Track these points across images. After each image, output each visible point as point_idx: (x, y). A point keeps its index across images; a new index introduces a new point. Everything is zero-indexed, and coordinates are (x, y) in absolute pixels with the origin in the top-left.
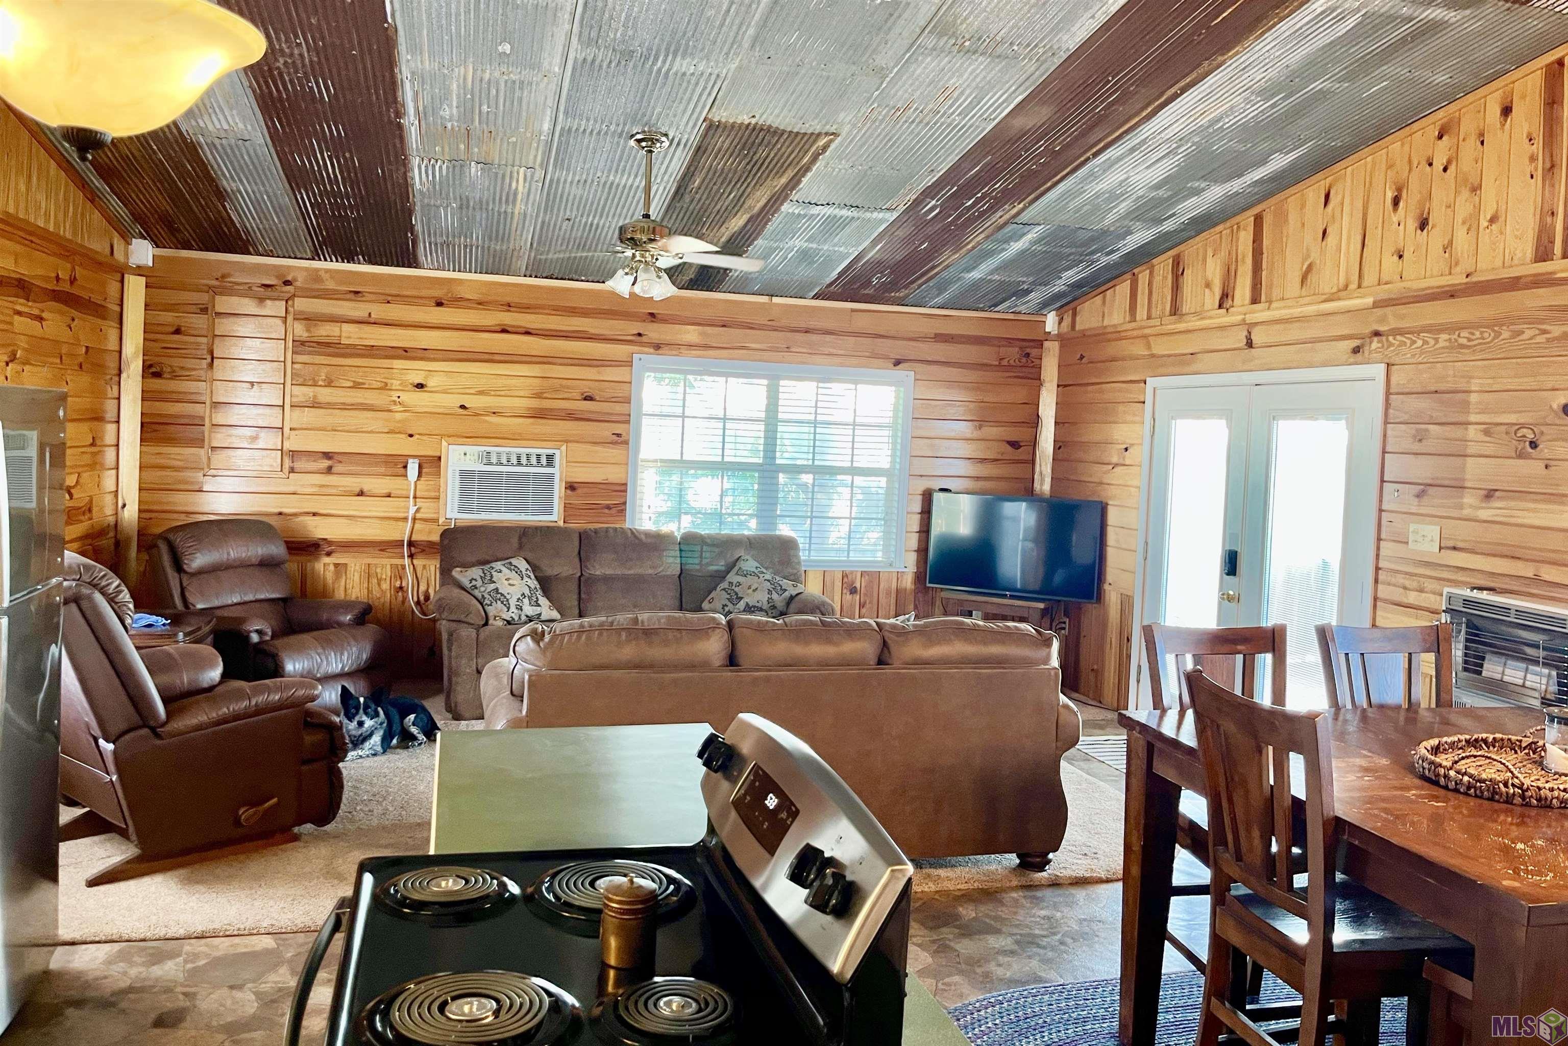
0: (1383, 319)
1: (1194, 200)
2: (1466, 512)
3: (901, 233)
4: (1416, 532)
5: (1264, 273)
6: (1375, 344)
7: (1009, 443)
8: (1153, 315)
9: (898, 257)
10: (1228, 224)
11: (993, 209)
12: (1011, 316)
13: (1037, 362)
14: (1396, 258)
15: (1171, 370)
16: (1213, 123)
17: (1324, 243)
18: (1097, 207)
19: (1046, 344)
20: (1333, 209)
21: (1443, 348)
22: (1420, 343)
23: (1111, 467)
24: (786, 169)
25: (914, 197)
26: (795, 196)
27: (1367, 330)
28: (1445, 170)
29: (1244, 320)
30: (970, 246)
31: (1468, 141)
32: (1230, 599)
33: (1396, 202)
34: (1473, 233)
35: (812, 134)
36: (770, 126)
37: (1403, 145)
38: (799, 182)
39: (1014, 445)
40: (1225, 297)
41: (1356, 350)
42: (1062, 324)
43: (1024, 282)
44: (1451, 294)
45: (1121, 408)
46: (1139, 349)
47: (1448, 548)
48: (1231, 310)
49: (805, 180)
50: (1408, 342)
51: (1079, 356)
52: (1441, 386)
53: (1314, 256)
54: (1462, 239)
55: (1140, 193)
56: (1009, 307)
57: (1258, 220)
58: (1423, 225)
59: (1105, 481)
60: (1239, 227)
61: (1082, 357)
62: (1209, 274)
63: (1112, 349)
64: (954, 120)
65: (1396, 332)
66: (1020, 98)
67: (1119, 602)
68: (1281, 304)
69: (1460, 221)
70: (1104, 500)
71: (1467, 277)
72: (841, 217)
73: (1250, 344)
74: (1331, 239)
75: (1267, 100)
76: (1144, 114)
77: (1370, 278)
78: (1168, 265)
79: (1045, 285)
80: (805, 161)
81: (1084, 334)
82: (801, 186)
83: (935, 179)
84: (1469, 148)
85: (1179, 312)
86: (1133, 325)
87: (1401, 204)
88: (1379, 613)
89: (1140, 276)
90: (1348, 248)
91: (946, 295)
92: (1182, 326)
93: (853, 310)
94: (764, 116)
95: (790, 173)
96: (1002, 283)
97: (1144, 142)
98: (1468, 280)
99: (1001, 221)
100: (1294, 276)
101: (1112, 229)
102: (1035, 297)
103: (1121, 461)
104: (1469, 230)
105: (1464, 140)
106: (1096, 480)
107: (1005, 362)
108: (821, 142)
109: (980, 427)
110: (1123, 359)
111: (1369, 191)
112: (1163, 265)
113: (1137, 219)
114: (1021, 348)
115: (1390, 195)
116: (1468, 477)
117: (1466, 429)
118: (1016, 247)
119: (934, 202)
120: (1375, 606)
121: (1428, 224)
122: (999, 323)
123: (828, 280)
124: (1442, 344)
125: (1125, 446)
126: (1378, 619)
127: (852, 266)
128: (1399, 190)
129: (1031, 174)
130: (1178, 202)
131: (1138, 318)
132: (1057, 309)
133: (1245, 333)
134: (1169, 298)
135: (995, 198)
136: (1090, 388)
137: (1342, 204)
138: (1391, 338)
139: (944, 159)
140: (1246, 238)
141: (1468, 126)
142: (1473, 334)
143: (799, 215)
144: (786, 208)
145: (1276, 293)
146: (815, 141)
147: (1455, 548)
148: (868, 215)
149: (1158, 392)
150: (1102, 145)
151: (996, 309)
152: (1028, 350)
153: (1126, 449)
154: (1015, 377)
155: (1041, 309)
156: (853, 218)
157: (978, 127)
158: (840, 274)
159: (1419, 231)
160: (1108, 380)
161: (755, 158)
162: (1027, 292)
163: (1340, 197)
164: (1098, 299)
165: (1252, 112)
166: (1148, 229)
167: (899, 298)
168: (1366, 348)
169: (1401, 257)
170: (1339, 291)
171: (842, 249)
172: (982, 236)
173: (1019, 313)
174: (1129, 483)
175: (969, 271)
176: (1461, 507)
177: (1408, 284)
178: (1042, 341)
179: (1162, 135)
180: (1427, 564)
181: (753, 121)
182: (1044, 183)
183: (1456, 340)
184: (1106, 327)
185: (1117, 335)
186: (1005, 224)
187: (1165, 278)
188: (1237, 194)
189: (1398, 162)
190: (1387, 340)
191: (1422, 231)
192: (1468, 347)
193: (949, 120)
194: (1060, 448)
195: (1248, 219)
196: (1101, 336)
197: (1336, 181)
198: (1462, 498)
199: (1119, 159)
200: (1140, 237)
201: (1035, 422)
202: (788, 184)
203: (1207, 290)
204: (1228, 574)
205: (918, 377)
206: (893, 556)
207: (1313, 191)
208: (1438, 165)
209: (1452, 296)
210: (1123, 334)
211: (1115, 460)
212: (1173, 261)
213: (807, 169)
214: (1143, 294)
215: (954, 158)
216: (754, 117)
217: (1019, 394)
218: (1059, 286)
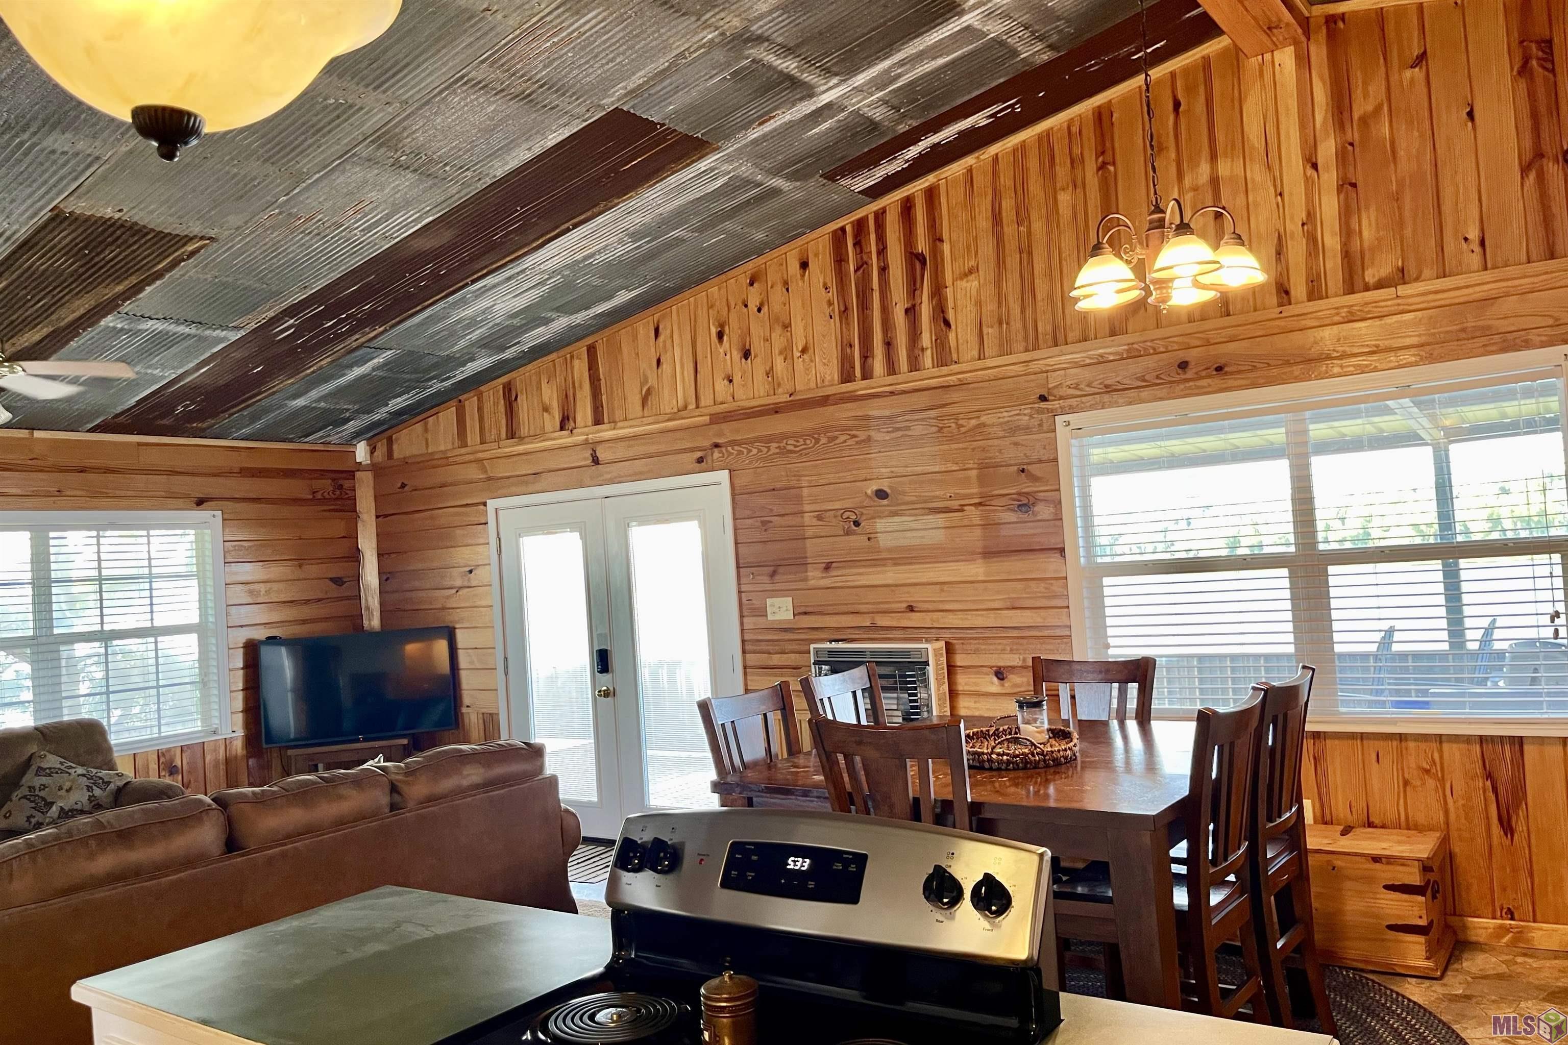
0: (720, 434)
1: (541, 329)
2: (812, 583)
3: (237, 355)
4: (773, 605)
5: (604, 397)
6: (716, 454)
7: (331, 579)
8: (488, 439)
9: (221, 382)
10: (562, 352)
11: (351, 332)
12: (321, 448)
13: (350, 494)
14: (726, 382)
15: (514, 489)
16: (586, 258)
17: (660, 370)
18: (453, 334)
19: (358, 474)
20: (664, 342)
21: (774, 454)
22: (755, 451)
23: (454, 591)
24: (131, 275)
25: (273, 314)
26: (127, 307)
27: (707, 443)
28: (759, 310)
29: (587, 440)
30: (309, 371)
31: (775, 288)
32: (607, 694)
33: (720, 335)
34: (789, 361)
35: (186, 236)
36: (136, 224)
37: (720, 289)
38: (141, 290)
39: (338, 581)
40: (565, 422)
41: (700, 460)
42: (376, 454)
43: (347, 410)
44: (776, 410)
45: (459, 532)
46: (473, 473)
47: (800, 614)
48: (575, 431)
49: (148, 289)
50: (745, 451)
51: (399, 485)
52: (778, 485)
53: (652, 381)
54: (780, 365)
55: (498, 321)
56: (321, 437)
57: (591, 350)
58: (746, 354)
59: (448, 605)
60: (572, 357)
61: (403, 486)
62: (546, 399)
63: (442, 474)
64: (356, 235)
65: (733, 443)
66: (431, 219)
67: (481, 721)
68: (626, 423)
69: (777, 352)
70: (451, 625)
71: (790, 395)
72: (175, 334)
73: (596, 461)
74: (665, 366)
75: (634, 242)
76: (534, 245)
77: (706, 400)
78: (498, 391)
79: (368, 413)
80: (160, 266)
81: (405, 462)
82: (141, 296)
83: (305, 296)
84: (777, 296)
85: (517, 435)
86: (463, 451)
87: (725, 338)
88: (749, 678)
89: (467, 403)
90: (683, 373)
91: (258, 425)
92: (521, 448)
93: (139, 444)
94: (134, 212)
95: (134, 280)
96: (325, 411)
97: (523, 271)
98: (791, 398)
99: (355, 345)
100: (635, 400)
101: (458, 355)
102: (352, 426)
103: (466, 584)
104: (785, 359)
105: (772, 287)
106: (440, 606)
107: (319, 496)
108: (190, 248)
109: (300, 566)
110: (452, 484)
111: (695, 326)
112: (493, 392)
113: (484, 346)
114: (333, 480)
115: (714, 331)
116: (808, 555)
117: (803, 517)
118: (357, 372)
119: (292, 321)
120: (745, 674)
121: (750, 354)
122: (309, 454)
123: (119, 409)
124: (773, 451)
125: (468, 569)
126: (749, 683)
127: (159, 392)
128: (722, 325)
129: (409, 297)
130: (526, 332)
131: (469, 443)
132: (368, 439)
133: (590, 452)
134: (504, 422)
135: (359, 320)
136: (417, 515)
137: (672, 337)
138: (729, 448)
139: (325, 276)
140: (580, 367)
141: (773, 276)
142: (798, 441)
143: (122, 329)
144: (109, 321)
145: (618, 414)
146: (185, 244)
147: (805, 613)
148: (208, 332)
149: (500, 513)
150: (485, 271)
151: (306, 440)
152: (341, 482)
153: (471, 572)
154: (330, 510)
155: (353, 438)
156: (189, 335)
157: (376, 244)
158: (139, 402)
159: (743, 360)
160: (439, 506)
161: (97, 259)
162: (348, 420)
163: (668, 331)
164: (419, 427)
165: (620, 251)
166: (490, 356)
167: (204, 430)
168: (709, 458)
169: (731, 381)
170: (679, 411)
171: (156, 372)
172: (329, 360)
173: (329, 443)
174: (478, 603)
175: (294, 399)
176: (806, 580)
177: (739, 403)
178: (353, 472)
179: (542, 266)
180: (785, 630)
181: (117, 216)
182: (415, 307)
183: (785, 448)
184: (432, 453)
185: (445, 460)
186: (358, 348)
187: (496, 404)
188: (579, 325)
189: (718, 303)
190: (727, 451)
191: (746, 359)
192: (795, 452)
193: (349, 236)
194: (387, 580)
195: (581, 349)
196: (428, 463)
197: (663, 317)
198: (806, 572)
199: (494, 286)
200: (482, 363)
201: (355, 556)
202: (124, 292)
203: (545, 414)
204: (600, 672)
205: (226, 516)
206: (217, 722)
207: (643, 326)
208: (753, 304)
209: (776, 412)
210: (451, 460)
211: (458, 583)
212: (504, 388)
213: (159, 275)
214: (472, 419)
215: (336, 275)
216: (120, 211)
217: (337, 527)
218: (381, 414)
